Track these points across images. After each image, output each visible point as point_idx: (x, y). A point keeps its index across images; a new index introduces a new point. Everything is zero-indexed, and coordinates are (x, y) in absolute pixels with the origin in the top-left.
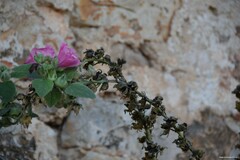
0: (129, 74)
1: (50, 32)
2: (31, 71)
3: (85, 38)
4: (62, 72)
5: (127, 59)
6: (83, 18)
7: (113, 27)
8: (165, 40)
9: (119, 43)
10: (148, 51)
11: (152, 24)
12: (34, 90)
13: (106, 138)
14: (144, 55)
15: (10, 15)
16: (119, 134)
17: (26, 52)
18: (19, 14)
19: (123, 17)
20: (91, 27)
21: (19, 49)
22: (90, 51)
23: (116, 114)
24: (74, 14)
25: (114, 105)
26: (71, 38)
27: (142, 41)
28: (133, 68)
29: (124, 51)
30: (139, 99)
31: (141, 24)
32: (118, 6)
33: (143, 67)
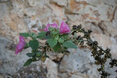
0: (93, 37)
1: (55, 16)
2: (47, 35)
3: (72, 19)
4: (62, 36)
5: (92, 30)
6: (71, 10)
7: (86, 14)
8: (111, 21)
9: (89, 22)
10: (102, 26)
11: (105, 13)
12: (48, 44)
13: (81, 68)
14: (100, 28)
15: (36, 8)
16: (88, 66)
17: (44, 26)
18: (41, 7)
19: (91, 9)
20: (75, 14)
21: (40, 24)
22: (75, 26)
23: (86, 57)
24: (67, 8)
25: (86, 52)
26: (65, 19)
27: (100, 21)
28: (95, 35)
29: (91, 26)
30: (98, 49)
31: (99, 13)
32: (88, 4)
33: (100, 34)
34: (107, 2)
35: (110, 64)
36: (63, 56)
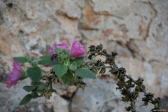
0: (119, 62)
1: (65, 33)
2: (52, 59)
3: (88, 37)
4: (74, 60)
5: (118, 52)
6: (87, 23)
7: (108, 30)
8: (145, 39)
9: (112, 41)
10: (132, 46)
11: (135, 27)
12: (54, 73)
13: (103, 107)
14: (129, 49)
15: (37, 21)
16: (111, 104)
17: (48, 47)
18: (44, 20)
19: (115, 23)
20: (92, 29)
21: (43, 44)
22: (93, 46)
23: (109, 91)
24: (81, 21)
25: (108, 84)
26: (79, 37)
27: (128, 40)
28: (122, 59)
29: (116, 47)
30: (127, 80)
31: (128, 28)
32: (112, 15)
33: (129, 57)
34: (138, 13)
35: (144, 100)
36: (77, 90)
